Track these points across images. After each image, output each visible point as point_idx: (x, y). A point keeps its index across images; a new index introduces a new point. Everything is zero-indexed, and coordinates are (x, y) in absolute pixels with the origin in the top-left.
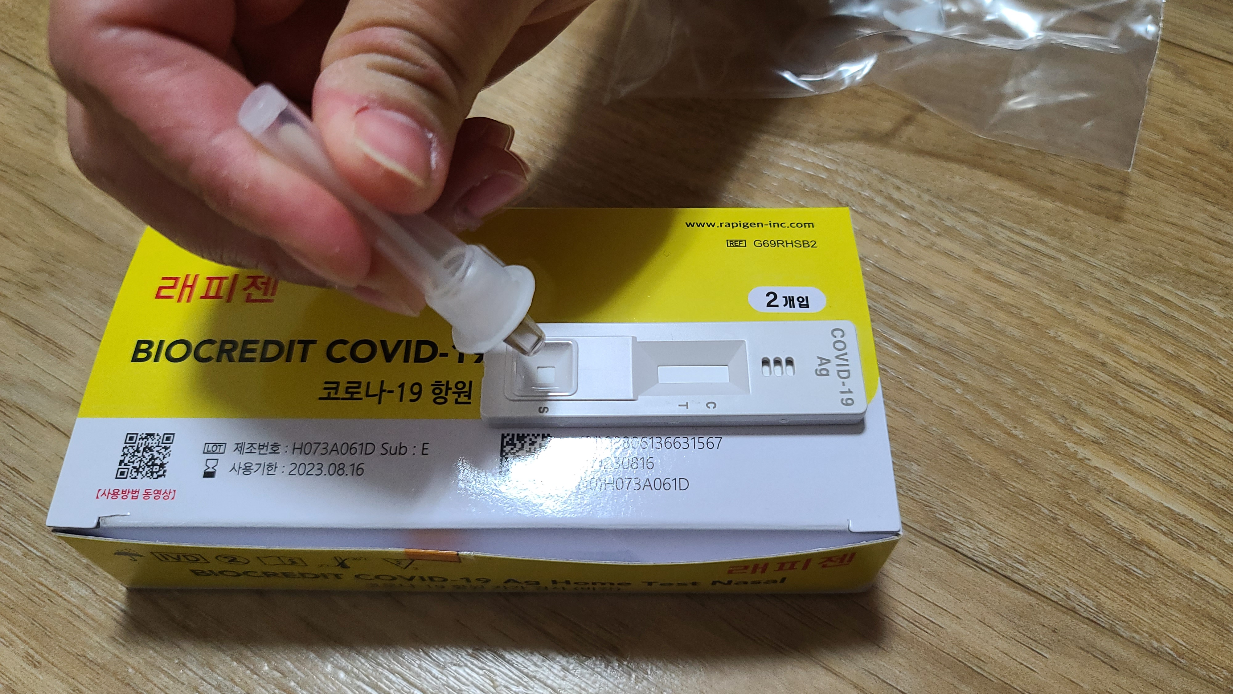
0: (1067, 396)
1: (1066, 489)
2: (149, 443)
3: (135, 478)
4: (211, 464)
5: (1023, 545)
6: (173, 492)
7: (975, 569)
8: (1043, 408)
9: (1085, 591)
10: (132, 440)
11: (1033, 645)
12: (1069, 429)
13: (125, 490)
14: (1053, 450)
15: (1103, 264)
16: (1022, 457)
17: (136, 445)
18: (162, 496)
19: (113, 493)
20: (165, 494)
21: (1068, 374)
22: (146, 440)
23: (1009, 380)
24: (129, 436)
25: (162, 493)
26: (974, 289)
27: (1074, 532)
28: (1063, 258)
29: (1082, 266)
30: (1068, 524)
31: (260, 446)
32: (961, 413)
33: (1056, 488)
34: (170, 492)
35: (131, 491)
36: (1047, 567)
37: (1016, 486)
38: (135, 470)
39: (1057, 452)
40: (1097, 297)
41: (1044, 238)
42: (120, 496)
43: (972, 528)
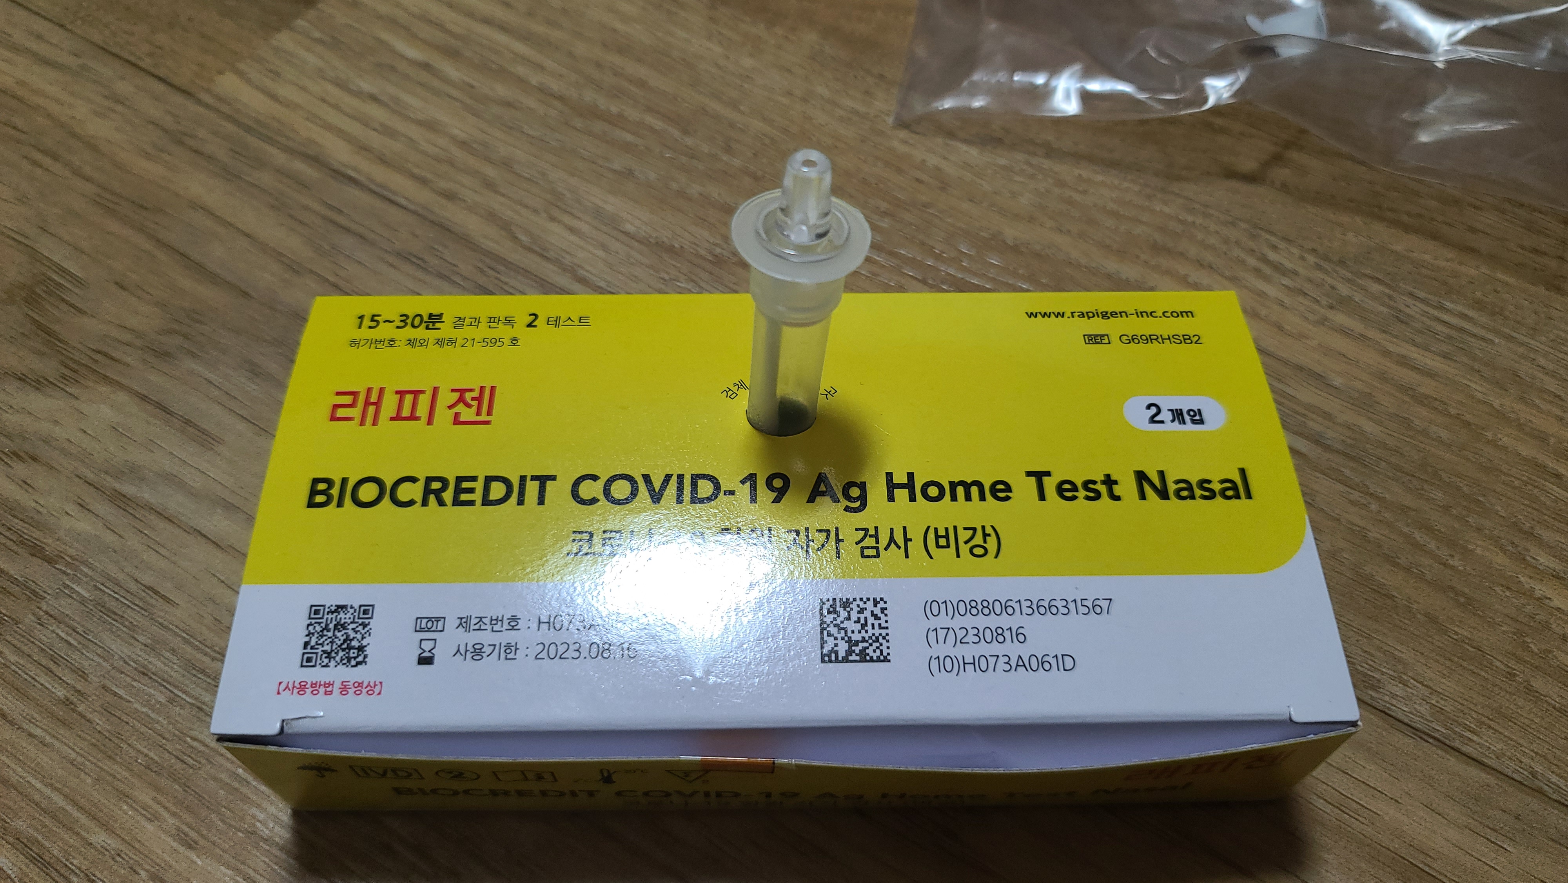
0: (1516, 517)
1: (1524, 637)
2: (341, 619)
3: (327, 666)
4: (427, 646)
5: (1474, 708)
6: (379, 685)
7: (1414, 738)
8: (1487, 532)
9: (1554, 768)
10: (319, 614)
11: (1493, 836)
12: (1521, 559)
13: (314, 682)
14: (1502, 586)
15: (1547, 349)
16: (1464, 594)
17: (324, 620)
18: (364, 691)
19: (299, 686)
20: (369, 688)
21: (1515, 488)
22: (336, 614)
23: (1439, 495)
24: (314, 608)
25: (364, 686)
26: (1383, 377)
27: (1537, 692)
28: (1497, 340)
29: (1521, 350)
30: (1528, 681)
31: (492, 620)
32: (1379, 536)
33: (1510, 635)
34: (375, 685)
35: (322, 683)
36: (1505, 736)
37: (1460, 632)
38: (326, 655)
39: (1508, 588)
40: (1543, 391)
41: (1471, 313)
42: (308, 691)
43: (1407, 686)
